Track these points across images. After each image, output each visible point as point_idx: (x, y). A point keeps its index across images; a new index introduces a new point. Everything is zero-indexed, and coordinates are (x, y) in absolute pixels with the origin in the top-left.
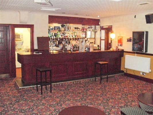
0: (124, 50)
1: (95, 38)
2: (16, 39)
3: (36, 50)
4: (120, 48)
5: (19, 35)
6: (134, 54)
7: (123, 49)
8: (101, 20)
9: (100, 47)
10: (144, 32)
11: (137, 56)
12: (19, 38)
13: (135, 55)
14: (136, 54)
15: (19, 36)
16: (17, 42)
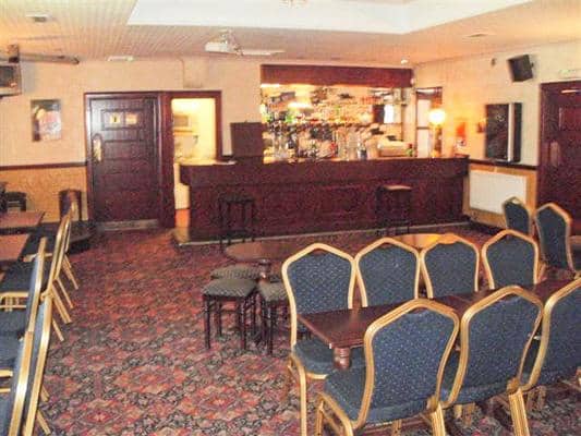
0: (471, 157)
1: (402, 124)
2: (175, 128)
3: (227, 158)
4: (462, 151)
5: (186, 117)
6: (492, 167)
7: (467, 153)
8: (415, 72)
9: (416, 148)
10: (507, 105)
11: (498, 171)
12: (186, 125)
13: (493, 171)
14: (496, 168)
15: (185, 119)
16: (177, 140)
